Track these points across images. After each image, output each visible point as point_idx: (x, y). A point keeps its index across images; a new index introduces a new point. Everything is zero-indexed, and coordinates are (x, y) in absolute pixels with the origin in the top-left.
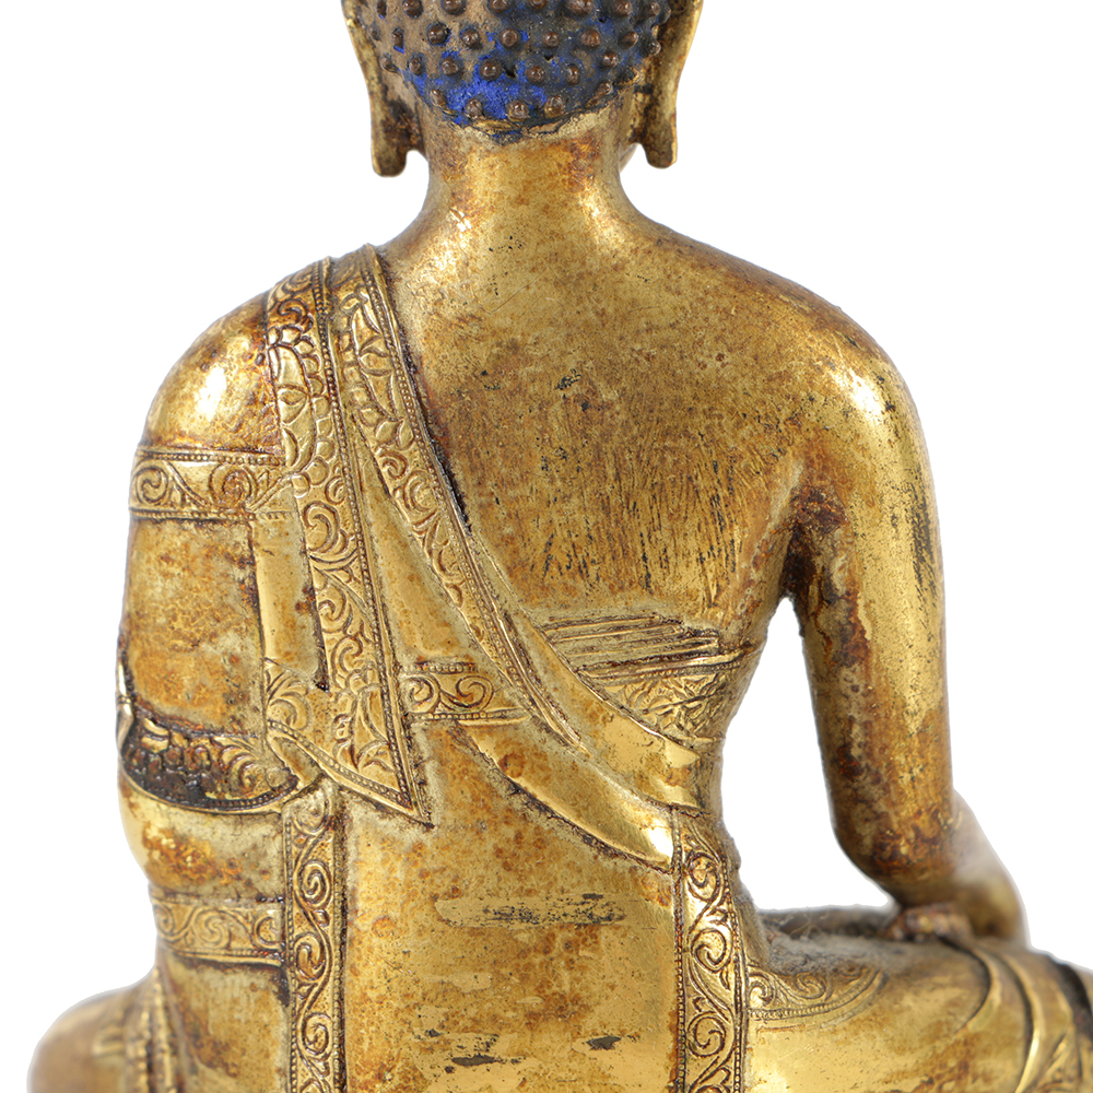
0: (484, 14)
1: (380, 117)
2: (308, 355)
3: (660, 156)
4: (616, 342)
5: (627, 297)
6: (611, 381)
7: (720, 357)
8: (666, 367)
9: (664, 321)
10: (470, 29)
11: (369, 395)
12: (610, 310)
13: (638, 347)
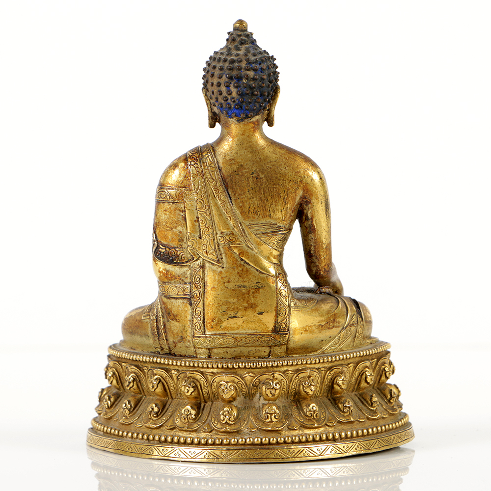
0: (236, 95)
1: (210, 115)
2: (197, 167)
3: (271, 124)
4: (263, 165)
5: (266, 155)
6: (263, 173)
7: (285, 168)
8: (274, 170)
9: (273, 160)
10: (233, 98)
11: (211, 176)
12: (262, 158)
13: (268, 166)
